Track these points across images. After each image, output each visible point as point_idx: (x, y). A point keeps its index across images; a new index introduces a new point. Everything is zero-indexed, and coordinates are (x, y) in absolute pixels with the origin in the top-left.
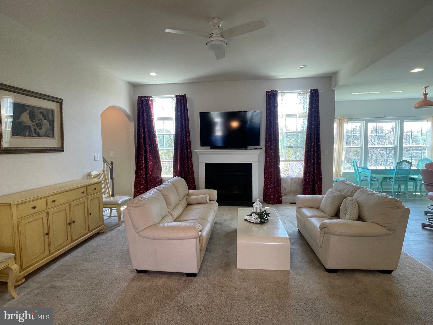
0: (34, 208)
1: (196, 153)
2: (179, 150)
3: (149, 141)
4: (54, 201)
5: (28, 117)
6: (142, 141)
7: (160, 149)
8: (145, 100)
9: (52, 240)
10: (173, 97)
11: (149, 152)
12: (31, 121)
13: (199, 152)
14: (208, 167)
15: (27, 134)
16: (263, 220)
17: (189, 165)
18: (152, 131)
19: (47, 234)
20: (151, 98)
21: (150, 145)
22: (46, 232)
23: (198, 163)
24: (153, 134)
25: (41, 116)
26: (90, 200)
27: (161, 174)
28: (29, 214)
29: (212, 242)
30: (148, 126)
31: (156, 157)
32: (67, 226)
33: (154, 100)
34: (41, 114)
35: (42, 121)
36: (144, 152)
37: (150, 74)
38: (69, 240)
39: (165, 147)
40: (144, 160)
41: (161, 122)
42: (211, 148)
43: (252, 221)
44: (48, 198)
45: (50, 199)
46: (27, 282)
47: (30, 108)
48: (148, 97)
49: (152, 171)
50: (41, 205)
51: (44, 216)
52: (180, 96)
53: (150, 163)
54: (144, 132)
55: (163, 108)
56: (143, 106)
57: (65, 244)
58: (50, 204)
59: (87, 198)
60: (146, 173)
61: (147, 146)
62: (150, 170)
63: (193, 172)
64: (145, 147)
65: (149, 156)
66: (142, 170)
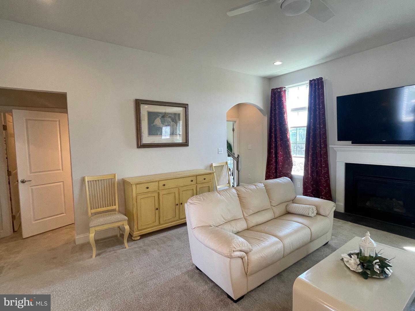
0: (148, 188)
1: (333, 149)
2: (311, 145)
3: (281, 135)
4: (164, 185)
5: (160, 121)
6: (273, 135)
7: (292, 143)
8: (277, 91)
9: (161, 215)
10: (307, 83)
11: (279, 146)
12: (162, 123)
13: (336, 147)
14: (350, 168)
15: (159, 134)
16: (369, 272)
17: (322, 163)
18: (284, 123)
19: (157, 209)
20: (284, 89)
21: (281, 140)
22: (157, 207)
23: (336, 162)
24: (284, 127)
25: (170, 120)
26: (200, 188)
27: (291, 170)
28: (144, 192)
29: (297, 271)
30: (279, 119)
31: (287, 152)
32: (175, 206)
33: (287, 90)
34: (170, 118)
35: (170, 123)
36: (275, 146)
37: (275, 64)
38: (177, 218)
39: (298, 141)
40: (274, 154)
41: (296, 113)
42: (352, 143)
43: (350, 264)
44: (160, 182)
45: (161, 183)
46: (142, 239)
47: (161, 114)
48: (280, 88)
49: (283, 166)
50: (153, 187)
51: (156, 195)
52: (314, 80)
53: (280, 159)
54: (275, 125)
55: (298, 97)
56: (275, 98)
57: (173, 220)
58: (161, 187)
59: (196, 186)
60: (276, 169)
61: (278, 140)
62: (281, 165)
63: (327, 173)
64: (276, 141)
65: (279, 151)
66: (272, 164)
